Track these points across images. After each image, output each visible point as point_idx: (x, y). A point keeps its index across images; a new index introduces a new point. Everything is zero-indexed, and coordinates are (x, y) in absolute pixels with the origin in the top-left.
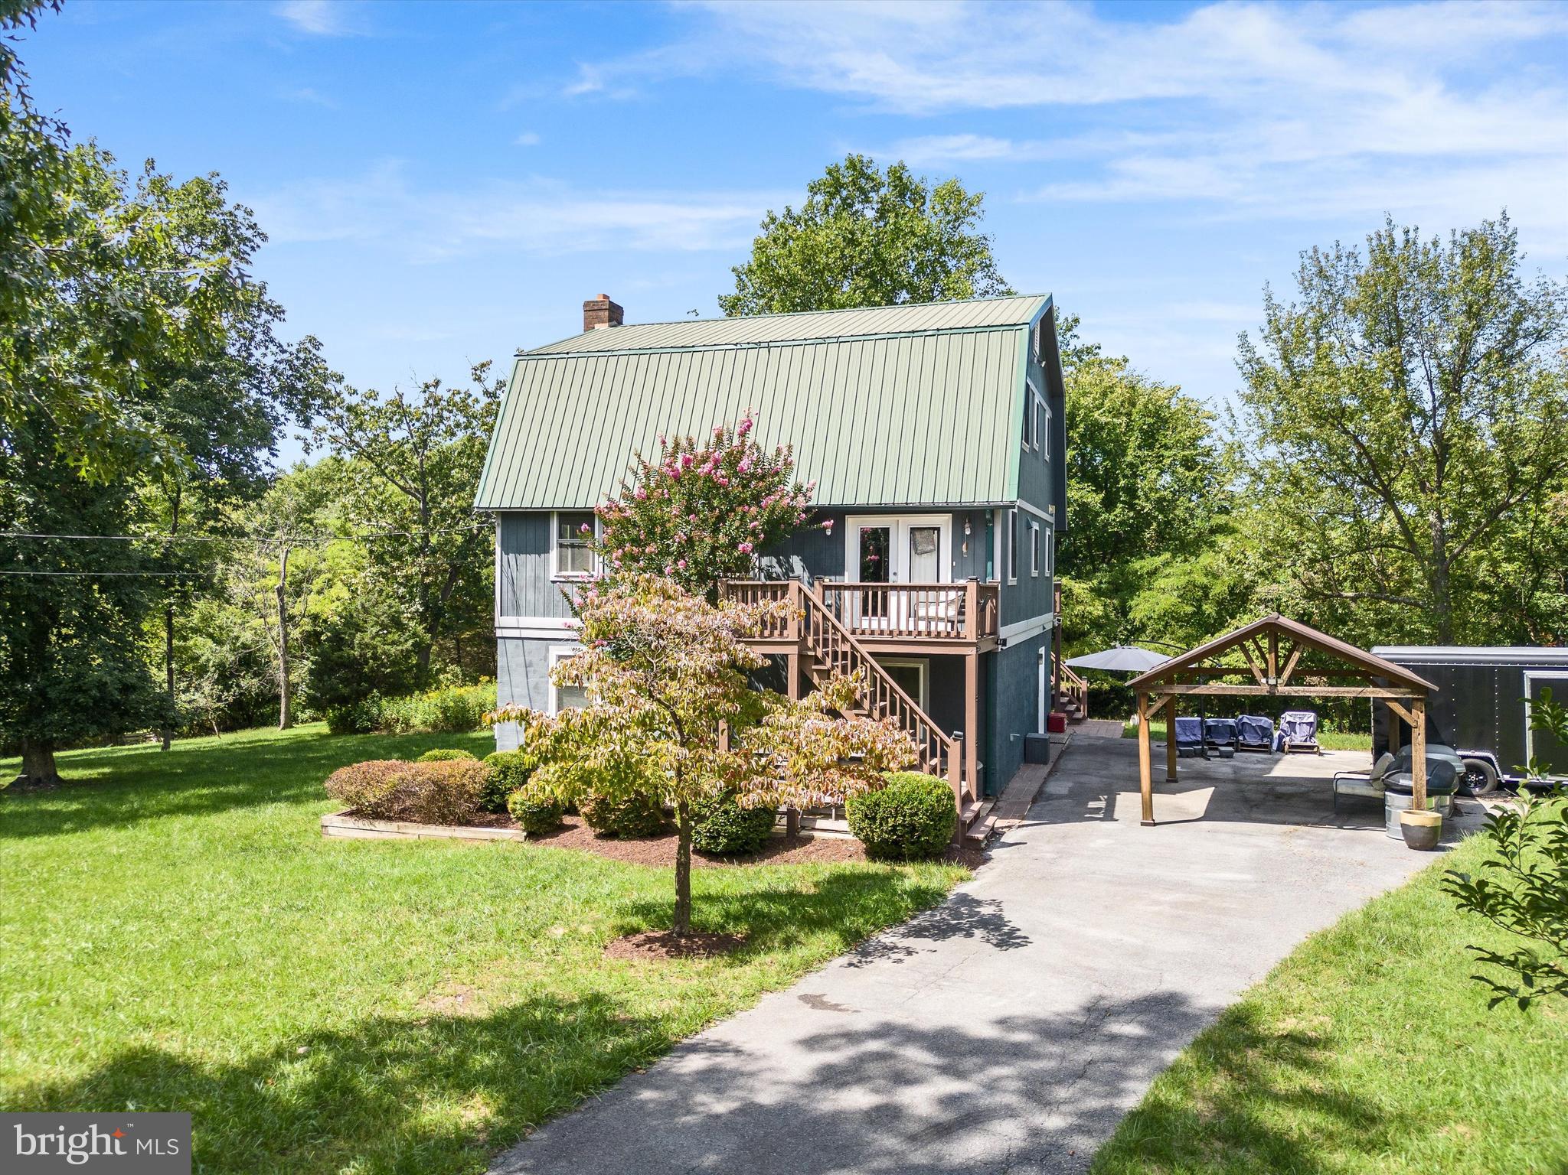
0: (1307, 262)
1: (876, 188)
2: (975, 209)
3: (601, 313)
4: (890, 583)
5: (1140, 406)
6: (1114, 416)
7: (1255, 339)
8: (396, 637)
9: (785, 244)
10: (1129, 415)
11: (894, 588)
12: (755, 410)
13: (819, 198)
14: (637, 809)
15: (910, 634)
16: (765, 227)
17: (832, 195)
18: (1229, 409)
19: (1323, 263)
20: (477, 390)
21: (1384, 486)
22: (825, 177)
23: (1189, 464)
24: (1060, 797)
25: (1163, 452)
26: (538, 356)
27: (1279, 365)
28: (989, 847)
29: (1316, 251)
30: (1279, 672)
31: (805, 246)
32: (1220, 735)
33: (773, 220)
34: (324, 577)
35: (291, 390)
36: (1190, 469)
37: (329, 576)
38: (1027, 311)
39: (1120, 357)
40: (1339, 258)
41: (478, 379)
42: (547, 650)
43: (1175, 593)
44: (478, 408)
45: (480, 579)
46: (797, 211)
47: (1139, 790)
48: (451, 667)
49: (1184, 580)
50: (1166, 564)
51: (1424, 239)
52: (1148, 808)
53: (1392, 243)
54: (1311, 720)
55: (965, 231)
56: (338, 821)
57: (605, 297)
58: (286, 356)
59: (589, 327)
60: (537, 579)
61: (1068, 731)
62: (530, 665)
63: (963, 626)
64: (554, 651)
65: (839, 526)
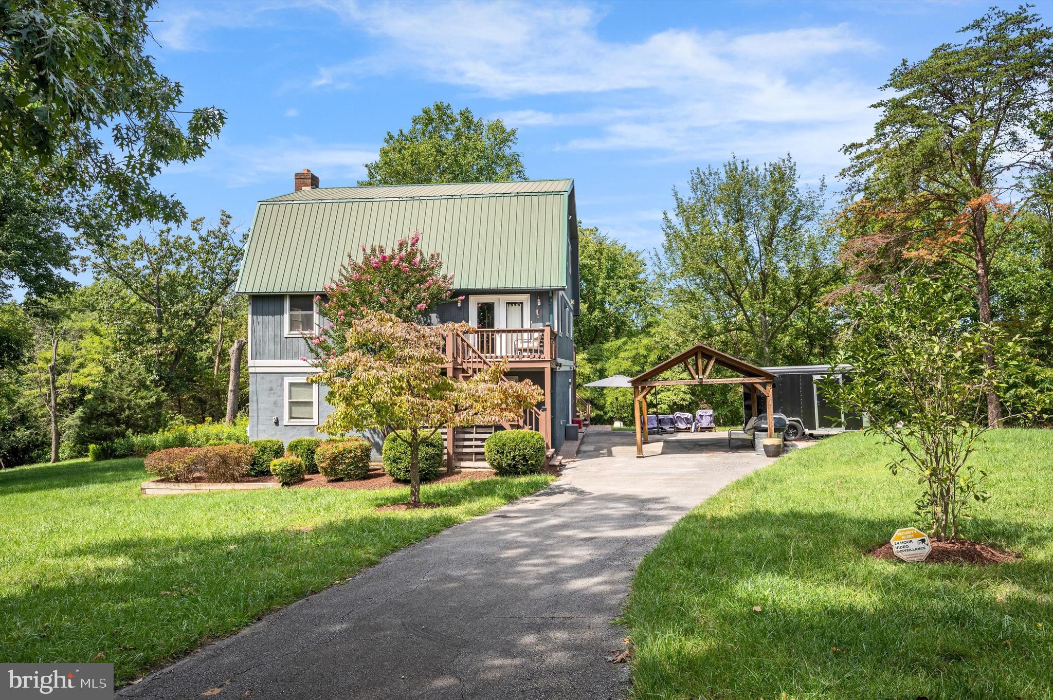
0: (694, 176)
1: (453, 122)
2: (512, 138)
3: (306, 181)
4: (496, 329)
5: (605, 255)
6: (591, 260)
7: (672, 216)
8: (144, 394)
9: (400, 151)
10: (599, 259)
11: (498, 331)
12: (420, 231)
13: (418, 126)
14: (355, 462)
15: (513, 357)
16: (386, 141)
17: (426, 125)
18: (657, 255)
19: (703, 177)
20: (195, 236)
21: (737, 296)
22: (422, 114)
23: (633, 288)
24: (590, 451)
25: (619, 280)
26: (274, 201)
27: (684, 230)
28: (560, 470)
29: (698, 170)
30: (704, 372)
31: (413, 152)
32: (666, 424)
33: (391, 137)
34: (77, 361)
35: (87, 224)
36: (634, 290)
37: (81, 360)
38: (565, 186)
39: (593, 228)
40: (710, 174)
41: (195, 229)
42: (283, 380)
43: (630, 360)
44: (195, 247)
45: (196, 360)
46: (406, 132)
47: (634, 444)
48: (178, 416)
49: (634, 352)
50: (625, 343)
51: (751, 168)
52: (640, 450)
53: (736, 168)
54: (711, 413)
55: (507, 151)
56: (153, 485)
57: (308, 171)
58: (86, 202)
59: (298, 188)
60: (275, 336)
61: (584, 428)
62: (271, 389)
63: (542, 352)
64: (287, 380)
65: (466, 302)
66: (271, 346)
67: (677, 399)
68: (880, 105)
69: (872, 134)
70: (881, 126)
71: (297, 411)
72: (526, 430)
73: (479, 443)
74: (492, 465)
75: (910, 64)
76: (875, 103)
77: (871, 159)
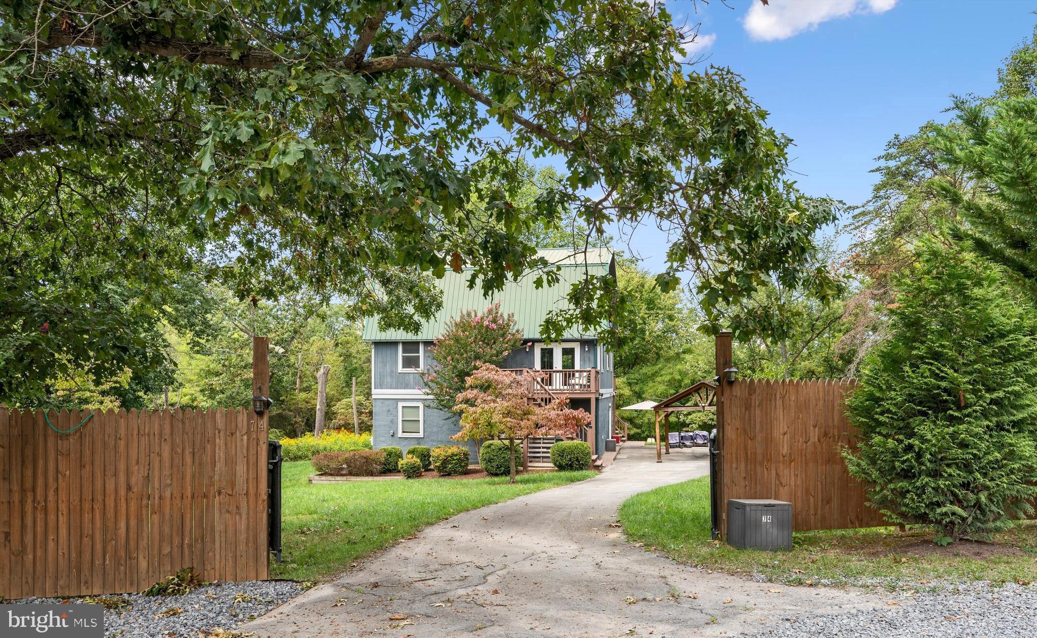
11: (558, 371)
14: (459, 462)
28: (601, 469)
32: (687, 440)
38: (606, 257)
42: (397, 404)
52: (659, 457)
56: (317, 477)
60: (392, 372)
61: (621, 443)
62: (389, 411)
63: (589, 386)
64: (401, 404)
65: (532, 347)
66: (389, 380)
67: (706, 419)
68: (878, 170)
69: (870, 196)
70: (877, 189)
71: (410, 426)
72: (577, 442)
73: (545, 450)
74: (555, 464)
75: (902, 138)
76: (874, 168)
77: (867, 218)
